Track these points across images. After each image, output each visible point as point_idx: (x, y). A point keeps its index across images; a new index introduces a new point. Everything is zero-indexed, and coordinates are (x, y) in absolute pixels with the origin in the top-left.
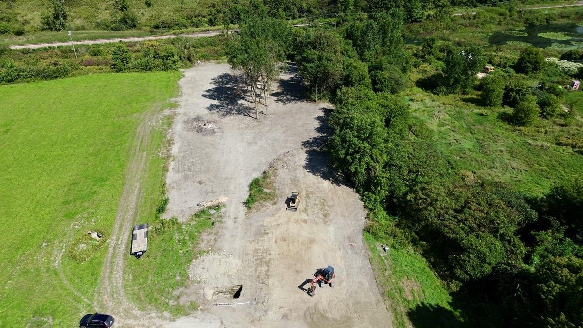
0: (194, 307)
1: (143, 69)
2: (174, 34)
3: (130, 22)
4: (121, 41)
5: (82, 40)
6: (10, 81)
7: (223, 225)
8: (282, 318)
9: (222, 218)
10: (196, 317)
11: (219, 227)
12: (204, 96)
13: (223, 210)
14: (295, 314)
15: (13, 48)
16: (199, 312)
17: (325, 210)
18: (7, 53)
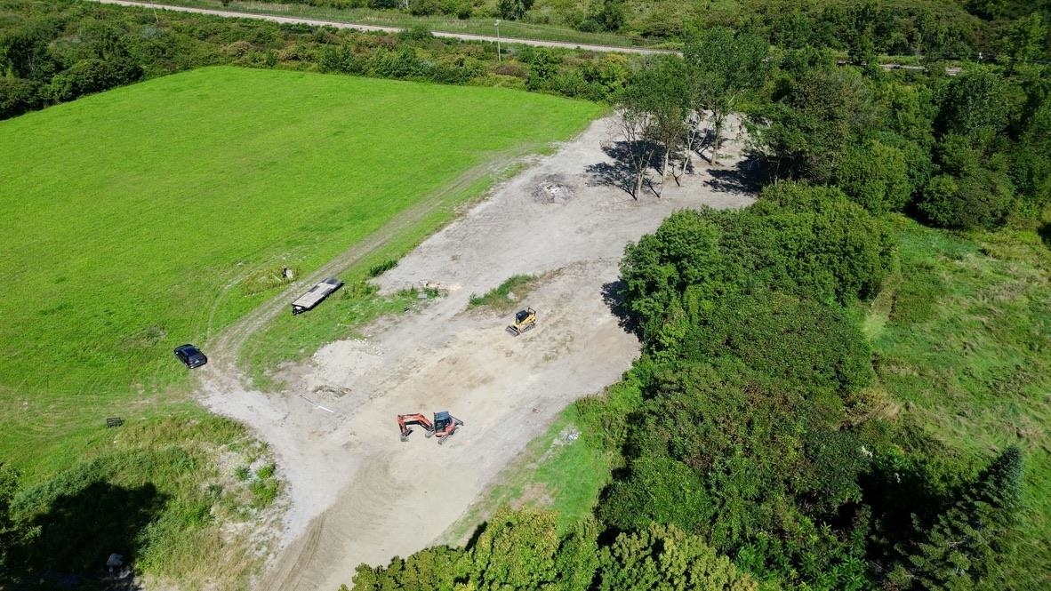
0: (279, 388)
1: (564, 92)
2: (667, 48)
3: (609, 20)
4: (579, 47)
5: (531, 37)
6: (398, 76)
7: (417, 316)
8: (343, 446)
9: (425, 308)
10: (269, 399)
11: (409, 316)
12: (605, 149)
13: (438, 299)
14: (360, 449)
15: (436, 34)
16: (279, 395)
18: (425, 39)
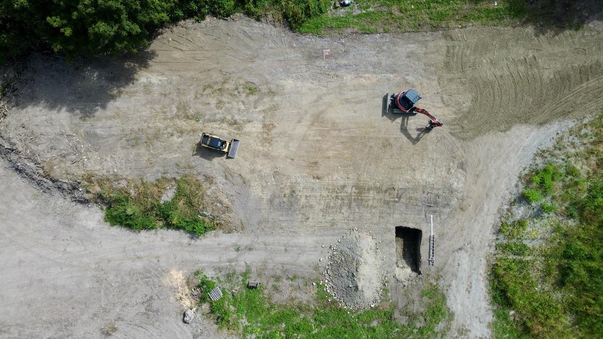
0: (432, 291)
7: (254, 270)
8: (464, 170)
9: (234, 273)
11: (259, 275)
13: (210, 274)
14: (460, 153)
16: (441, 282)
17: (237, 89)
